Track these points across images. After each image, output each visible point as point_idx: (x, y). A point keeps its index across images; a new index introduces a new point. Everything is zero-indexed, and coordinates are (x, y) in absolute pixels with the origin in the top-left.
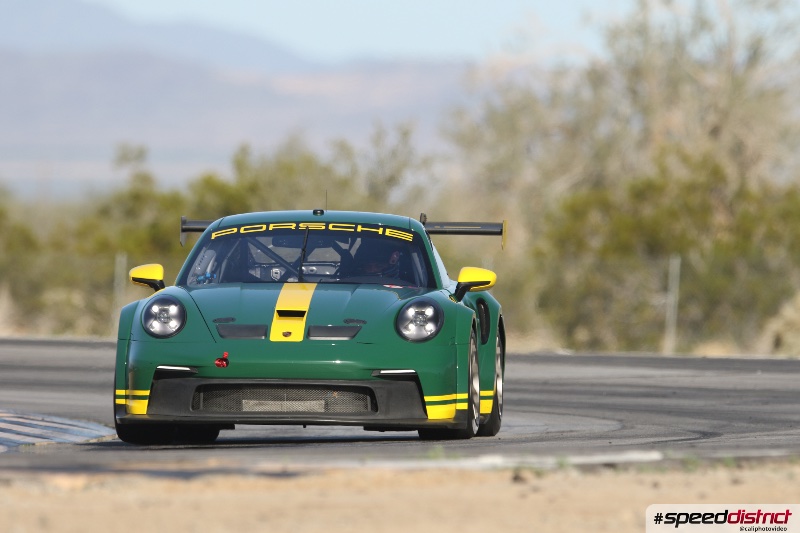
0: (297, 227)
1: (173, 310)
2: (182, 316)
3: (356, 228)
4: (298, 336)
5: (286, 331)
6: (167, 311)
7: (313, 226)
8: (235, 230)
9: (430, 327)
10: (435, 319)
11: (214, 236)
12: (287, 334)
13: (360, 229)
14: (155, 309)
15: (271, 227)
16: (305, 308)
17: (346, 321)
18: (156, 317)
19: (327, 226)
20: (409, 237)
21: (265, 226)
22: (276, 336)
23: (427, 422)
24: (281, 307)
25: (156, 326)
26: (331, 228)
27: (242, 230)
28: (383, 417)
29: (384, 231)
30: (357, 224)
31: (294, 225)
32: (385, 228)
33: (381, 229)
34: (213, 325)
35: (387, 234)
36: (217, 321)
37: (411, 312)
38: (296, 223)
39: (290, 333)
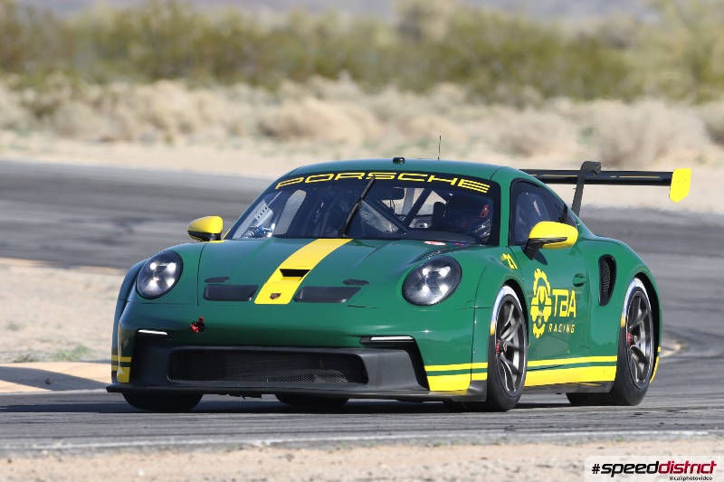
0: (366, 176)
1: (171, 267)
2: (178, 275)
3: (427, 178)
4: (285, 299)
5: (278, 290)
6: (165, 268)
7: (380, 176)
8: (302, 179)
9: (444, 289)
10: (447, 280)
12: (274, 296)
13: (432, 178)
14: (153, 266)
15: (339, 176)
16: (310, 267)
17: (346, 282)
18: (149, 275)
19: (397, 176)
20: (484, 188)
21: (332, 176)
22: (262, 298)
23: (430, 394)
24: (286, 265)
25: (153, 285)
26: (400, 178)
27: (307, 181)
28: (374, 389)
29: (458, 182)
30: (430, 174)
31: (363, 174)
32: (460, 177)
33: (455, 180)
34: (203, 285)
35: (460, 185)
36: (207, 281)
37: (426, 272)
38: (367, 172)
39: (279, 295)
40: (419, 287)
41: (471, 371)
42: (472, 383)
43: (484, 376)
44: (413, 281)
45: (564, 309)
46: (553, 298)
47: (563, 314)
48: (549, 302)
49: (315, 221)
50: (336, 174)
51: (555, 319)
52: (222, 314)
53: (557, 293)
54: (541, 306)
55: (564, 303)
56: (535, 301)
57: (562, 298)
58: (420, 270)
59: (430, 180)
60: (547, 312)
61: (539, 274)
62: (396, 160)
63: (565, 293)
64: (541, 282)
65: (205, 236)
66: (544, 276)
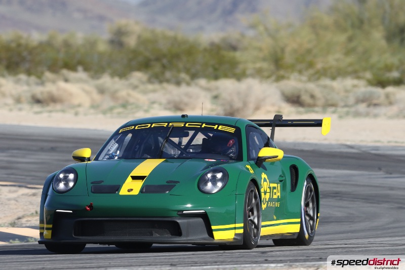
1: (71, 176)
2: (76, 180)
3: (201, 125)
4: (136, 192)
5: (131, 188)
6: (68, 176)
7: (176, 125)
8: (133, 127)
9: (220, 184)
10: (221, 180)
11: (121, 131)
12: (130, 190)
13: (204, 125)
14: (62, 176)
15: (153, 126)
16: (147, 174)
17: (167, 182)
18: (60, 181)
19: (185, 124)
20: (232, 130)
21: (149, 125)
22: (123, 191)
23: (215, 241)
24: (133, 174)
25: (62, 186)
26: (187, 125)
27: (136, 128)
28: (185, 239)
30: (203, 123)
31: (167, 124)
32: (219, 125)
33: (217, 126)
34: (90, 185)
35: (219, 128)
36: (92, 183)
37: (209, 175)
38: (169, 123)
39: (132, 190)
40: (206, 184)
41: (235, 228)
42: (236, 234)
43: (241, 231)
44: (203, 181)
45: (275, 194)
46: (270, 188)
47: (275, 197)
48: (268, 190)
49: (136, 150)
50: (152, 124)
51: (271, 200)
52: (102, 201)
53: (272, 185)
54: (265, 193)
55: (275, 191)
56: (262, 190)
57: (274, 188)
58: (206, 174)
59: (203, 126)
60: (268, 196)
61: (264, 176)
62: (184, 116)
63: (275, 185)
64: (265, 180)
65: (82, 159)
66: (266, 176)
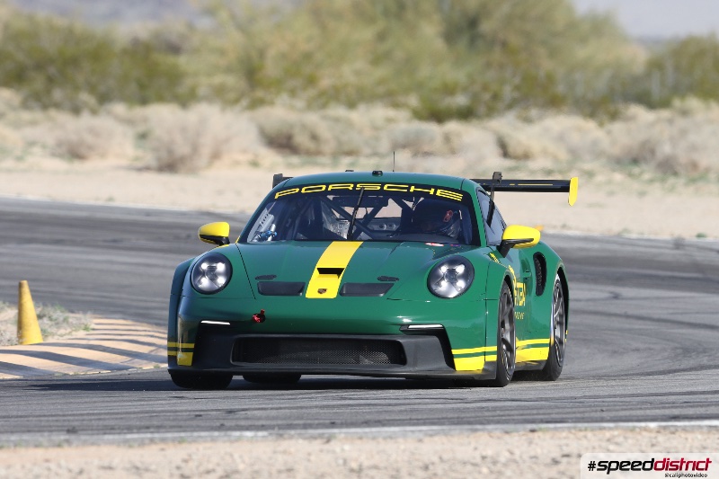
0: (355, 187)
1: (221, 267)
2: (229, 273)
3: (409, 189)
4: (332, 293)
5: (323, 288)
6: (215, 268)
7: (368, 187)
8: (297, 190)
9: (461, 284)
11: (277, 196)
12: (322, 291)
13: (412, 189)
14: (205, 266)
15: (330, 188)
16: (343, 266)
17: (380, 279)
18: (203, 274)
19: (382, 187)
20: (458, 197)
21: (325, 187)
22: (311, 293)
23: (456, 374)
24: (321, 265)
25: (205, 282)
26: (386, 188)
27: (303, 191)
28: (411, 369)
29: (435, 192)
30: (410, 185)
31: (352, 185)
32: (436, 188)
33: (433, 190)
34: (255, 282)
35: (439, 194)
36: (258, 278)
37: (444, 269)
38: (354, 184)
39: (325, 290)
40: (439, 284)
41: (485, 354)
42: (487, 363)
43: (494, 358)
44: (434, 278)
45: (521, 299)
46: (517, 289)
47: (521, 303)
48: (515, 293)
50: (327, 185)
52: (277, 307)
53: (518, 285)
55: (521, 294)
57: (521, 290)
58: (439, 267)
59: (412, 191)
61: (510, 270)
62: (375, 173)
63: (521, 285)
66: (513, 271)
